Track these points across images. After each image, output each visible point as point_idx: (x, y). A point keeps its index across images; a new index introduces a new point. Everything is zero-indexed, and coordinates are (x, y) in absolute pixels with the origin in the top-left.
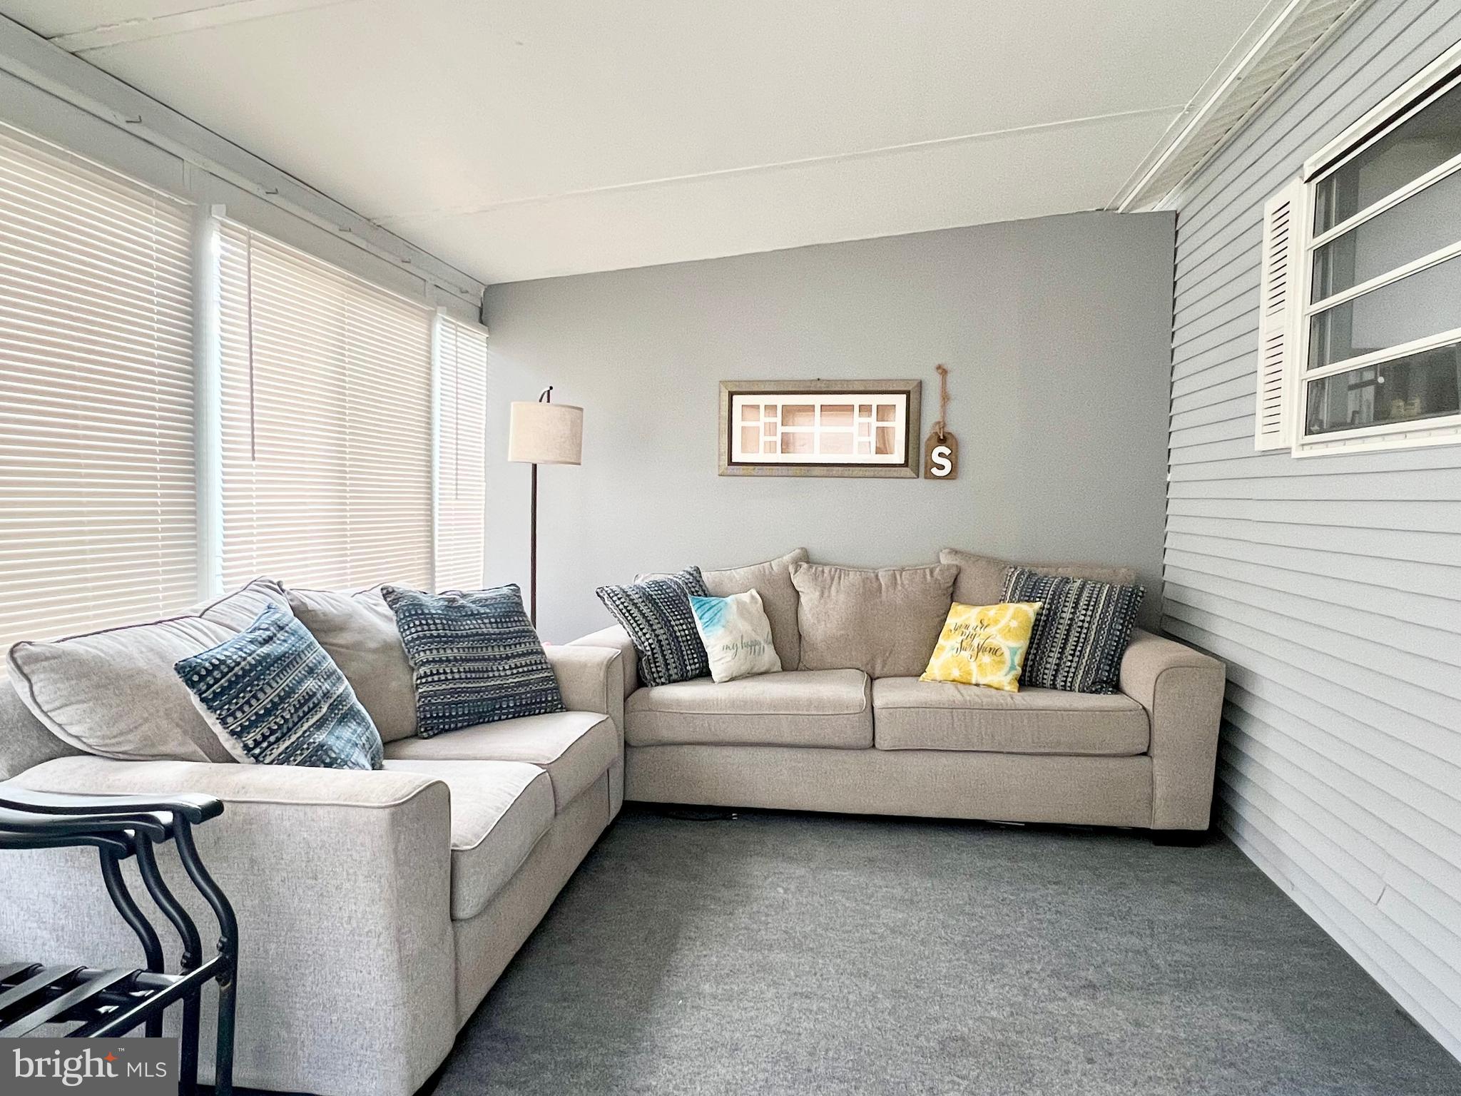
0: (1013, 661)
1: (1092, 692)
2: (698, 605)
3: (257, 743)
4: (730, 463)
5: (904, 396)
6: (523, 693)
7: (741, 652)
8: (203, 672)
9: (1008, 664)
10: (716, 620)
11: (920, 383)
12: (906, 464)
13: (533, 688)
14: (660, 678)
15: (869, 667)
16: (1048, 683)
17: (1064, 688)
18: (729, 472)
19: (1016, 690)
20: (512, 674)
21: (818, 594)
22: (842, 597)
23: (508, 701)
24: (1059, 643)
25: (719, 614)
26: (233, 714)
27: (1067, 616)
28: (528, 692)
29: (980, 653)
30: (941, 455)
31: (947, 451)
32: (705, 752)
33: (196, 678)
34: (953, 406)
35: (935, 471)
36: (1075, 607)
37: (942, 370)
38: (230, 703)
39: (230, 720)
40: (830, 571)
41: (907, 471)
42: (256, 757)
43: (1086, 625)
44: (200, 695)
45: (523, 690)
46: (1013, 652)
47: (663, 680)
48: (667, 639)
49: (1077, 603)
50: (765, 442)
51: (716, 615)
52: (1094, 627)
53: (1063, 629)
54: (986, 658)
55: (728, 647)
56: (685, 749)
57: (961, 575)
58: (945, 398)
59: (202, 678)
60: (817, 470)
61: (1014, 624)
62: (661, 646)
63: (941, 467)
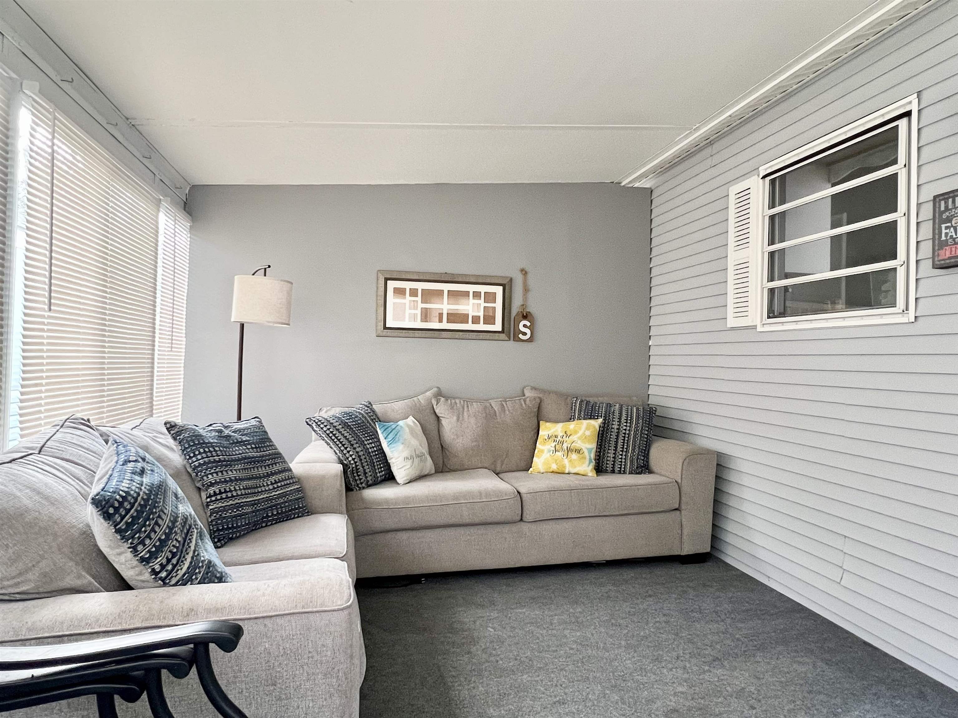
0: (590, 456)
1: (637, 473)
2: (383, 429)
3: (163, 567)
4: (385, 328)
5: (501, 287)
6: (282, 503)
7: (416, 460)
8: (117, 505)
9: (588, 457)
10: (397, 440)
11: (511, 280)
12: (503, 332)
13: (290, 498)
14: (361, 483)
15: (493, 466)
16: (609, 469)
17: (620, 472)
18: (384, 334)
19: (595, 475)
20: (274, 488)
21: (455, 418)
22: (473, 420)
24: (613, 444)
25: (398, 435)
26: (142, 543)
27: (616, 427)
28: (286, 502)
29: (570, 453)
30: (525, 326)
31: (528, 324)
32: (404, 536)
33: (111, 511)
34: (530, 295)
35: (521, 336)
36: (620, 422)
37: (524, 272)
38: (139, 531)
39: (140, 548)
40: (460, 402)
41: (503, 336)
42: (163, 580)
43: (628, 432)
44: (115, 526)
45: (282, 501)
46: (590, 450)
47: (363, 485)
48: (364, 455)
49: (620, 419)
50: (410, 314)
51: (396, 435)
52: (632, 433)
53: (614, 436)
54: (574, 456)
55: (407, 458)
56: (389, 536)
57: (542, 403)
58: (526, 290)
59: (117, 510)
60: (444, 334)
61: (588, 433)
62: (361, 460)
63: (525, 334)
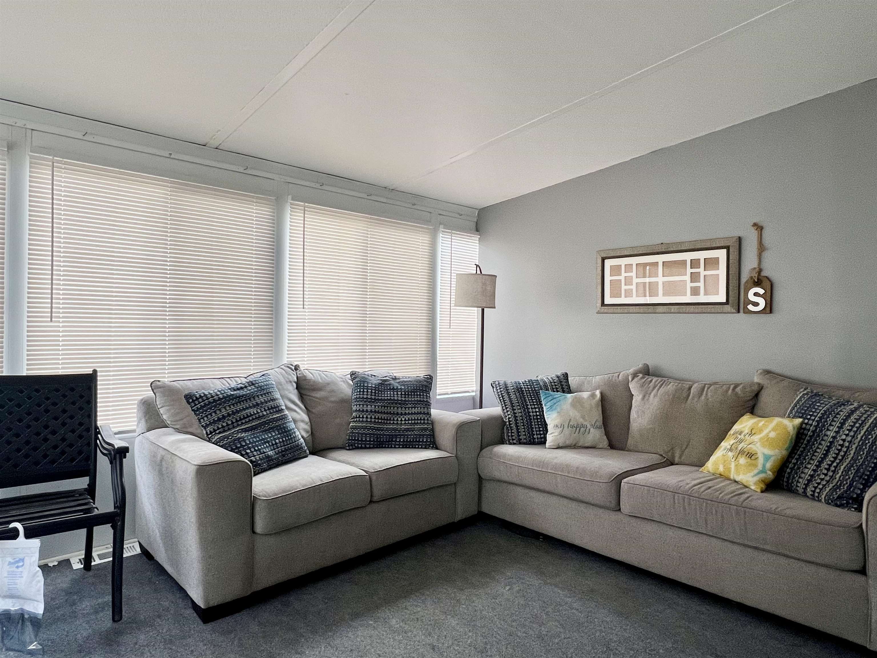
0: (764, 466)
1: (837, 506)
2: (544, 397)
3: (211, 433)
4: (603, 304)
5: (724, 251)
7: (567, 431)
8: (195, 399)
9: (760, 467)
10: (554, 407)
11: (740, 239)
12: (727, 303)
13: (416, 433)
14: (513, 440)
17: (813, 498)
18: (602, 311)
19: (759, 490)
22: (657, 399)
23: (400, 438)
24: (819, 455)
25: (557, 404)
26: (203, 418)
27: (831, 434)
28: (412, 435)
29: (740, 455)
30: (756, 294)
31: (761, 291)
33: (191, 401)
34: (766, 255)
35: (751, 307)
36: (840, 428)
37: (759, 228)
38: (202, 413)
39: (202, 420)
41: (727, 308)
42: (209, 439)
43: (847, 444)
44: (192, 408)
45: (410, 433)
46: (767, 458)
47: (515, 441)
48: (521, 416)
49: (843, 424)
50: (625, 290)
51: (555, 404)
52: (854, 447)
53: (825, 445)
54: (742, 460)
55: (557, 426)
58: (762, 248)
59: (193, 401)
60: (660, 309)
61: (772, 435)
62: (516, 420)
63: (756, 304)
